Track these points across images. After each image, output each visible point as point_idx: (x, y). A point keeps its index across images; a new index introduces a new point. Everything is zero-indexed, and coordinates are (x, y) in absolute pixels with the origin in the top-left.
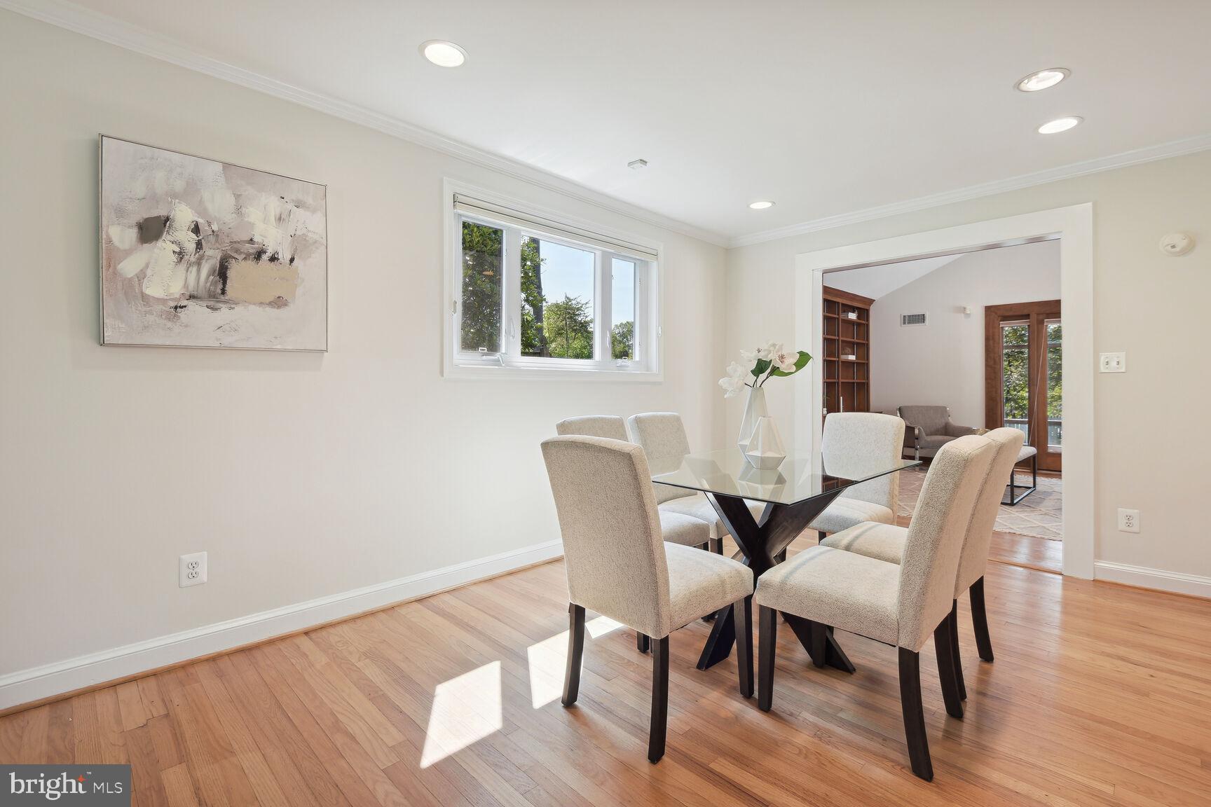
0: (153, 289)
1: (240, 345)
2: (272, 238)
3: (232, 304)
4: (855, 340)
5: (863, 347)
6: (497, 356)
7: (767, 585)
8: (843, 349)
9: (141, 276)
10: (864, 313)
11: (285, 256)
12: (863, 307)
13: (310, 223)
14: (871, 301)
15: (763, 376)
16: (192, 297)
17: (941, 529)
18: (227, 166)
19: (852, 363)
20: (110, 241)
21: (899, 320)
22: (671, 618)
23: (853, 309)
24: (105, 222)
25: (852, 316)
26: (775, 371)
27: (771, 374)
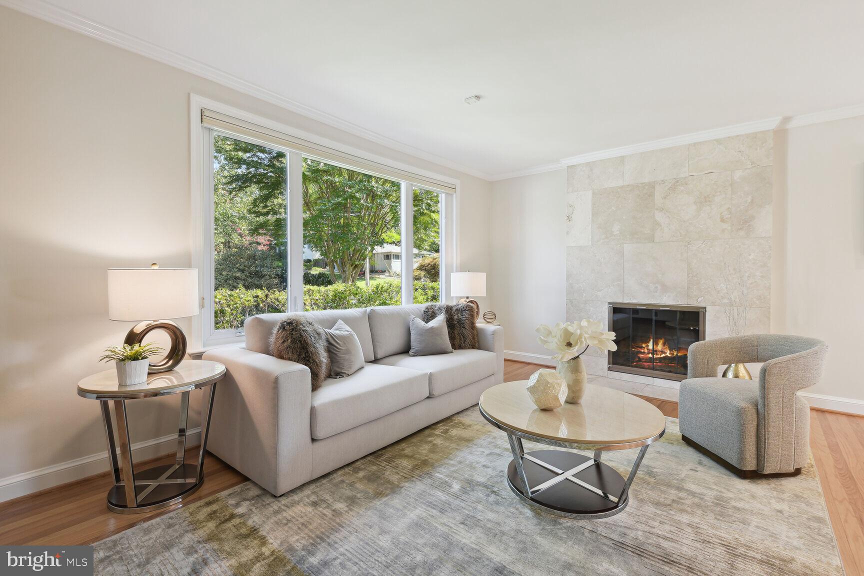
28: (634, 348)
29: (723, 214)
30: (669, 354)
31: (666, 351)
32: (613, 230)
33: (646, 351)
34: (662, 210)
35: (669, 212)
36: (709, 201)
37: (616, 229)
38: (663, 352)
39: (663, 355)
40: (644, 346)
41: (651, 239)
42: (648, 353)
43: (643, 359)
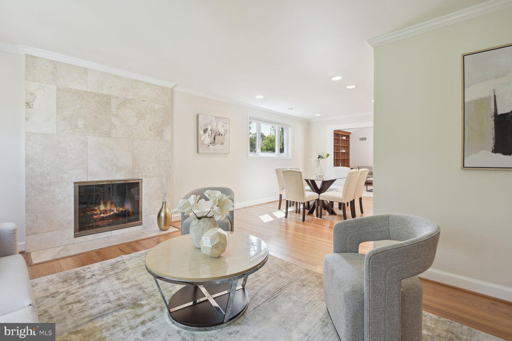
0: (205, 143)
1: (217, 153)
2: (221, 131)
3: (216, 144)
4: (345, 146)
5: (347, 148)
6: (257, 153)
7: (321, 196)
8: (341, 148)
9: (204, 140)
10: (348, 137)
11: (223, 135)
12: (348, 135)
13: (227, 127)
14: (350, 133)
15: (320, 159)
16: (210, 143)
17: (348, 183)
18: (215, 117)
19: (344, 153)
20: (200, 134)
21: (359, 139)
22: (306, 199)
23: (344, 136)
24: (199, 130)
25: (344, 138)
26: (322, 158)
27: (321, 158)
28: (89, 212)
29: (150, 126)
30: (116, 211)
31: (113, 210)
32: (78, 124)
33: (98, 212)
34: (116, 116)
35: (121, 119)
36: (144, 117)
37: (80, 123)
38: (111, 211)
39: (112, 213)
40: (96, 208)
41: (109, 135)
42: (101, 214)
43: (97, 219)
